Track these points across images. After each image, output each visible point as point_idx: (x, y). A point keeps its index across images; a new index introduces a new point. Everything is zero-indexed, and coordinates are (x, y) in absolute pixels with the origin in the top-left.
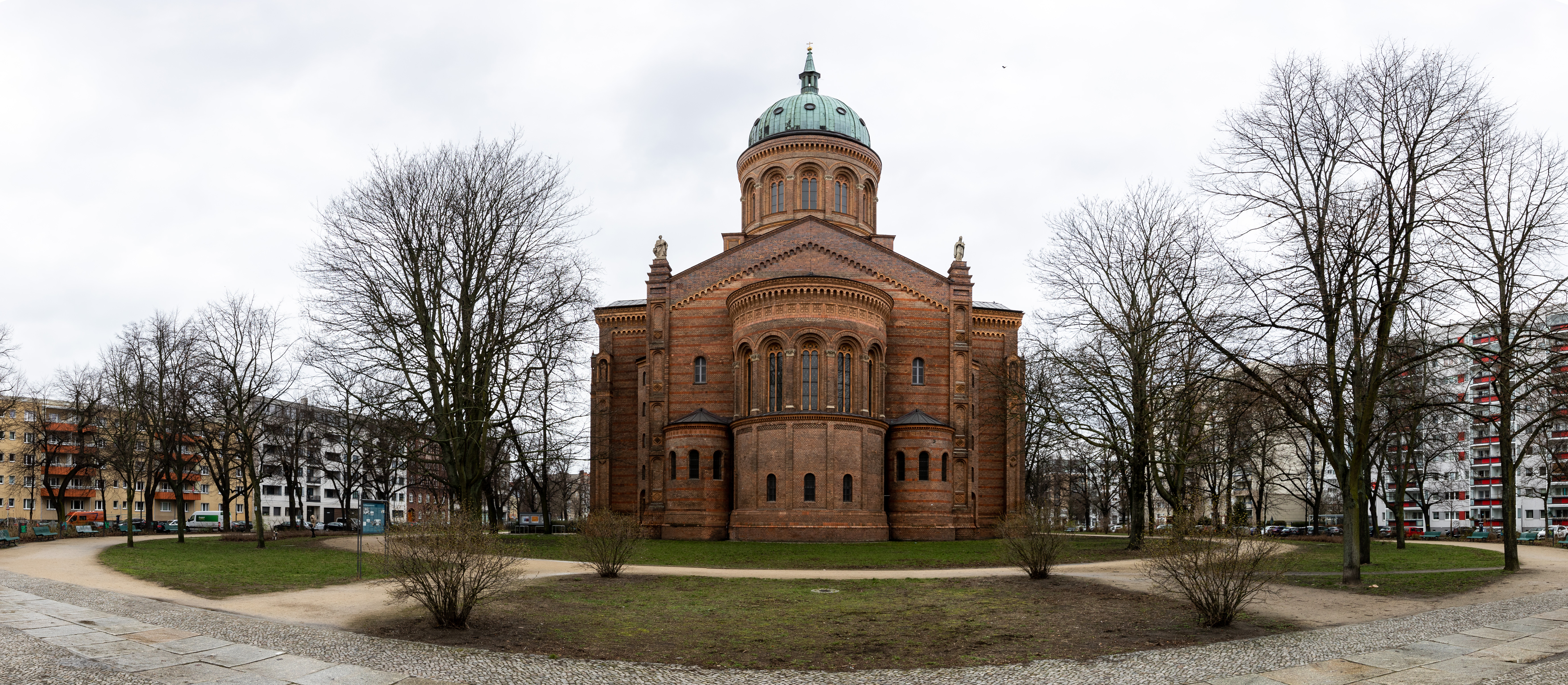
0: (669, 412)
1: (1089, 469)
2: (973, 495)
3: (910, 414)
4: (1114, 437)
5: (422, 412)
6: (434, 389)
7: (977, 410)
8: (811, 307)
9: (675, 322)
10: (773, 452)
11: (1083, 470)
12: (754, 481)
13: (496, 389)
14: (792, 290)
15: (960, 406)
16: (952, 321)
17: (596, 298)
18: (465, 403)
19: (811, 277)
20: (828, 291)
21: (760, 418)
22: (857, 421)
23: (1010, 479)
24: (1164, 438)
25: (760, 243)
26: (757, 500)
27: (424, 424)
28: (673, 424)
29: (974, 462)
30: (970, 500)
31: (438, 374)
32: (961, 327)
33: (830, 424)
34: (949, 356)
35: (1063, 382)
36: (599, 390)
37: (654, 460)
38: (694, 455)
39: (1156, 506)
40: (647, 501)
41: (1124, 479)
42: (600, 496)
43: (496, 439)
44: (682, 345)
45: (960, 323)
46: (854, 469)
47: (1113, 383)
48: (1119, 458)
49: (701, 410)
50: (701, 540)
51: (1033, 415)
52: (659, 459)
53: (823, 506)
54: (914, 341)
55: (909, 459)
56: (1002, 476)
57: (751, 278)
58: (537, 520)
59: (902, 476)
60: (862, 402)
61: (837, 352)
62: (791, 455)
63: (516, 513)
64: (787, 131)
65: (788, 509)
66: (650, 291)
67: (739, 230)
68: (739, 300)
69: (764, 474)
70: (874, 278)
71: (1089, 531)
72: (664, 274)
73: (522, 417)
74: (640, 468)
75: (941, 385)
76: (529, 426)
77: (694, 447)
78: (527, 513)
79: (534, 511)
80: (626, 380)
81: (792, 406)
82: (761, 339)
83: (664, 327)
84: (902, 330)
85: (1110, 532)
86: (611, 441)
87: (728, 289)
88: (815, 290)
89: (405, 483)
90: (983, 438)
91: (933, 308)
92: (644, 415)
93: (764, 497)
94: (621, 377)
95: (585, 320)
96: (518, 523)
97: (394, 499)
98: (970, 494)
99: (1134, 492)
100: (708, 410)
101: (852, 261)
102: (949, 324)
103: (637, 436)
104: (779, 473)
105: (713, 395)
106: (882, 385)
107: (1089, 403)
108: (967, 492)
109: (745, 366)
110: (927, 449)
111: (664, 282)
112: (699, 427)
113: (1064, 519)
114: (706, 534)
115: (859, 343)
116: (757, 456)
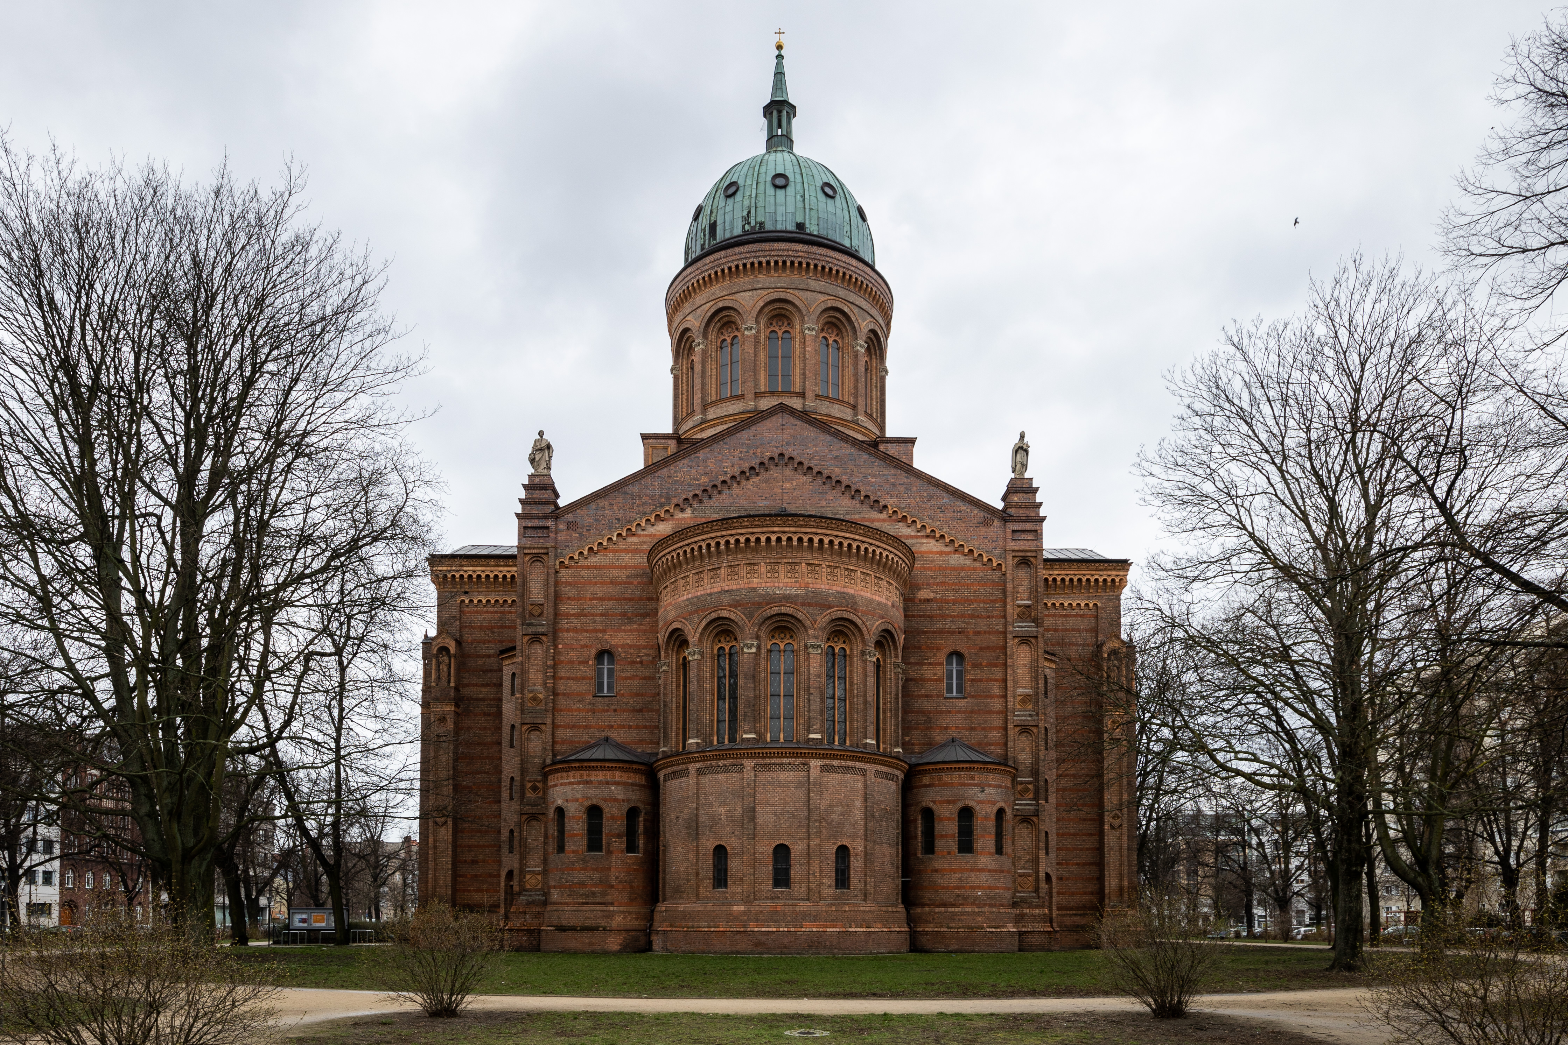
0: (554, 742)
1: (1252, 829)
2: (1048, 877)
3: (943, 746)
4: (1300, 771)
5: (91, 716)
6: (117, 674)
7: (1052, 736)
8: (783, 569)
9: (565, 590)
10: (722, 810)
11: (1240, 832)
12: (692, 856)
13: (247, 686)
14: (753, 539)
15: (1025, 729)
16: (1009, 586)
17: (432, 536)
18: (183, 706)
19: (783, 516)
20: (811, 540)
21: (703, 754)
22: (857, 759)
23: (1111, 849)
24: (1400, 768)
25: (701, 454)
26: (698, 886)
27: (97, 740)
28: (561, 762)
29: (1049, 822)
30: (1043, 885)
31: (126, 648)
32: (1026, 595)
33: (814, 763)
34: (1005, 647)
35: (1201, 680)
36: (437, 699)
37: (529, 820)
38: (594, 813)
39: (1382, 893)
40: (516, 889)
41: (1320, 844)
42: (435, 879)
43: (246, 776)
44: (575, 630)
45: (1023, 589)
46: (853, 837)
47: (1296, 674)
48: (1308, 808)
49: (607, 739)
50: (606, 953)
51: (1149, 740)
52: (536, 819)
53: (804, 896)
54: (948, 625)
55: (941, 820)
56: (1096, 845)
57: (687, 516)
58: (323, 921)
59: (930, 848)
60: (865, 728)
61: (825, 646)
62: (751, 815)
63: (284, 909)
64: (745, 233)
65: (747, 901)
66: (524, 531)
67: (669, 430)
68: (668, 555)
69: (708, 844)
70: (884, 516)
71: (1252, 936)
72: (546, 503)
73: (293, 738)
74: (505, 834)
75: (992, 697)
76: (309, 756)
77: (594, 801)
78: (306, 908)
79: (319, 905)
80: (483, 685)
81: (752, 736)
82: (704, 623)
83: (546, 597)
84: (928, 606)
85: (1293, 939)
86: (456, 788)
87: (651, 535)
88: (790, 539)
89: (57, 851)
90: (1064, 783)
91: (978, 564)
92: (512, 746)
93: (708, 883)
94: (475, 680)
95: (410, 575)
96: (287, 927)
97: (32, 881)
98: (1042, 875)
99: (1342, 868)
100: (618, 739)
101: (848, 487)
102: (1004, 591)
103: (500, 781)
104: (732, 844)
105: (625, 715)
106: (897, 698)
107: (1254, 712)
108: (1037, 872)
109: (678, 668)
110: (971, 803)
111: (546, 517)
112: (602, 768)
113: (1206, 918)
114: (614, 943)
115: (860, 630)
116: (697, 815)
